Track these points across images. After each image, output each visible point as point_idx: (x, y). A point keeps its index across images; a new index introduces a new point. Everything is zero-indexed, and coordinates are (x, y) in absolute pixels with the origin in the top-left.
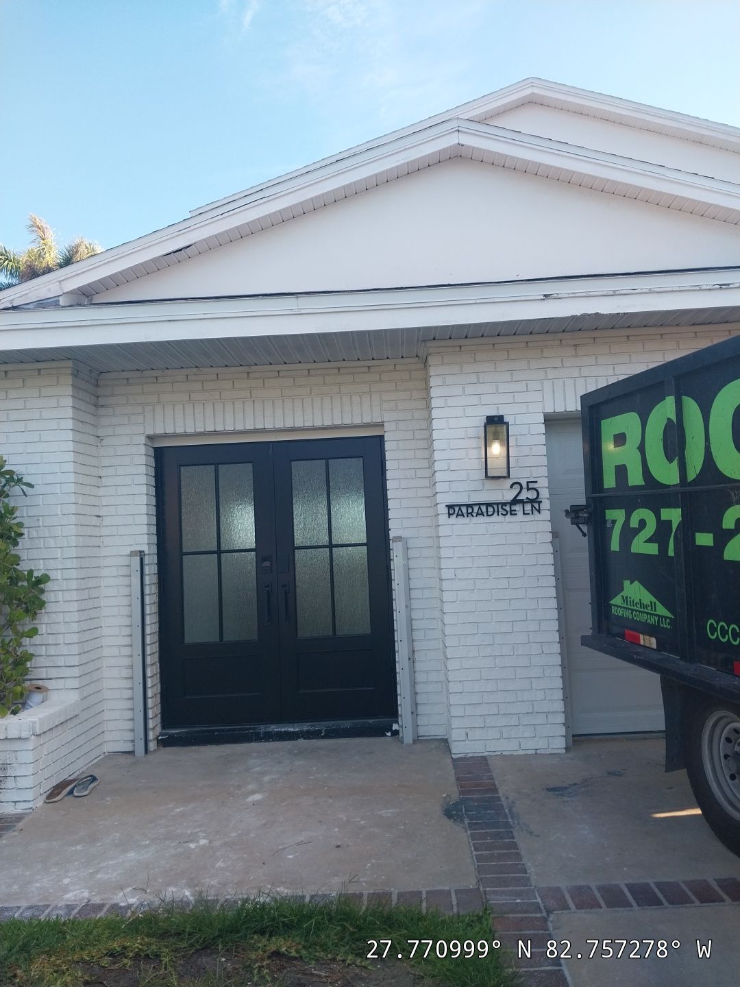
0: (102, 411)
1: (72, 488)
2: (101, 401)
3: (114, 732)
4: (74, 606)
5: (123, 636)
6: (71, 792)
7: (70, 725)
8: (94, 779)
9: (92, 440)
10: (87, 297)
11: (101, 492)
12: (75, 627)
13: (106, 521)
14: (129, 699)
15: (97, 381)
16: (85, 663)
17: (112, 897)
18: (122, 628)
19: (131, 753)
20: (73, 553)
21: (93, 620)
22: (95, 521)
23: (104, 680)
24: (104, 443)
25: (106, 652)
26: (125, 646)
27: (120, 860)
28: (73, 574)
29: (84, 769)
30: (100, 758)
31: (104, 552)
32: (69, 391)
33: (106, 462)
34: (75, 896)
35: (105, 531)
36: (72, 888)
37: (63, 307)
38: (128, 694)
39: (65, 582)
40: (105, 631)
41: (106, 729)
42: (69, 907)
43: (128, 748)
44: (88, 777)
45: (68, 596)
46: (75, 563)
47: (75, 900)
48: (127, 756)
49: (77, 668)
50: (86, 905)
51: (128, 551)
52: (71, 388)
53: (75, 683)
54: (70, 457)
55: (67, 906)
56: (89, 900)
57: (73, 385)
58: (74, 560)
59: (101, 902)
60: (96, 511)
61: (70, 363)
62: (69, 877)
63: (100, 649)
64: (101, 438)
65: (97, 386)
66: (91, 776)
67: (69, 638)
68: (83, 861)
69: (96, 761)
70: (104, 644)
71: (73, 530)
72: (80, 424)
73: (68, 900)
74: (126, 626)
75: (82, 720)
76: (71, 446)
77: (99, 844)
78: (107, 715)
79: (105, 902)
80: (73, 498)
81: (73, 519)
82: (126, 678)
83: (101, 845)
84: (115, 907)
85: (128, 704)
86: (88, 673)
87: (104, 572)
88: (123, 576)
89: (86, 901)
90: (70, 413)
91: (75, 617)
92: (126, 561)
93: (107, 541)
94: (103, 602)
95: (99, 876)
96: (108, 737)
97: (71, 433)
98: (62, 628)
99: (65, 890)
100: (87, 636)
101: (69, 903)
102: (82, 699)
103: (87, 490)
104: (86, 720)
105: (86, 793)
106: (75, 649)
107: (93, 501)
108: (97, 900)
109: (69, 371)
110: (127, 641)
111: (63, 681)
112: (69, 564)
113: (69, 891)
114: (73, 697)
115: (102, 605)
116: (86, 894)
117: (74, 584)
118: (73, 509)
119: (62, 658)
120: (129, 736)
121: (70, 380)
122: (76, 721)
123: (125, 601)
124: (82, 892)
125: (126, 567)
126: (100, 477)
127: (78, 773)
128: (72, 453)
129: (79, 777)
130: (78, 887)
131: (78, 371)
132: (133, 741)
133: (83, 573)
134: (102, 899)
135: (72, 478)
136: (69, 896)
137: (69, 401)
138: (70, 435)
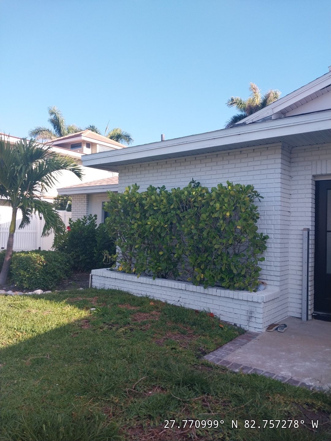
0: (292, 165)
1: (279, 199)
2: (292, 160)
3: (293, 308)
4: (279, 250)
5: (299, 266)
6: (277, 329)
7: (276, 301)
8: (285, 326)
9: (288, 178)
10: (283, 114)
11: (291, 201)
12: (279, 259)
13: (293, 214)
14: (300, 294)
15: (291, 151)
16: (282, 276)
17: (302, 379)
18: (298, 262)
19: (301, 318)
20: (279, 227)
21: (285, 257)
22: (288, 214)
23: (289, 284)
24: (293, 179)
25: (290, 272)
26: (299, 271)
27: (303, 364)
28: (279, 236)
29: (280, 321)
30: (286, 318)
31: (291, 228)
32: (280, 156)
33: (293, 187)
34: (286, 373)
35: (292, 219)
36: (283, 370)
37: (273, 120)
38: (300, 292)
39: (275, 239)
40: (291, 263)
41: (289, 306)
42: (284, 378)
43: (299, 316)
44: (283, 325)
45: (276, 246)
46: (279, 232)
47: (285, 375)
48: (298, 319)
49: (279, 277)
50: (291, 379)
51: (302, 228)
52: (281, 155)
53: (278, 283)
54: (279, 185)
55: (283, 377)
56: (292, 378)
57: (281, 153)
58: (279, 230)
59: (297, 380)
60: (288, 210)
61: (281, 144)
62: (282, 365)
63: (288, 270)
64: (292, 177)
65: (291, 153)
66: (284, 324)
67: (276, 264)
68: (287, 360)
69: (285, 318)
70: (289, 268)
71: (279, 217)
72: (284, 170)
73: (282, 374)
74: (300, 262)
75: (280, 300)
76: (279, 180)
77: (292, 355)
78: (290, 300)
79: (299, 381)
80: (280, 203)
81: (279, 213)
82: (299, 285)
83: (293, 355)
84: (303, 384)
85: (299, 297)
86: (283, 280)
87: (291, 237)
88: (299, 239)
89: (290, 377)
90: (280, 166)
91: (279, 255)
92: (301, 233)
93: (293, 223)
94: (290, 250)
95: (295, 368)
96: (290, 309)
97: (280, 175)
98: (273, 259)
99: (281, 370)
100: (283, 264)
101: (283, 376)
102: (280, 291)
103: (285, 200)
104: (282, 300)
105: (283, 331)
106: (278, 269)
107: (287, 205)
108: (295, 378)
109: (280, 147)
110: (300, 268)
111: (273, 281)
112: (277, 232)
113: (282, 371)
114: (277, 289)
115: (289, 251)
116: (290, 374)
117: (279, 241)
118: (279, 208)
119: (273, 272)
120: (300, 311)
121: (280, 151)
122: (278, 300)
123: (300, 250)
124: (288, 373)
125: (300, 235)
126: (291, 194)
127: (278, 322)
128: (280, 184)
129: (279, 324)
130: (286, 370)
131: (283, 147)
132: (301, 313)
133: (283, 236)
134: (297, 379)
135: (279, 194)
136: (283, 373)
137: (280, 161)
138: (279, 176)
